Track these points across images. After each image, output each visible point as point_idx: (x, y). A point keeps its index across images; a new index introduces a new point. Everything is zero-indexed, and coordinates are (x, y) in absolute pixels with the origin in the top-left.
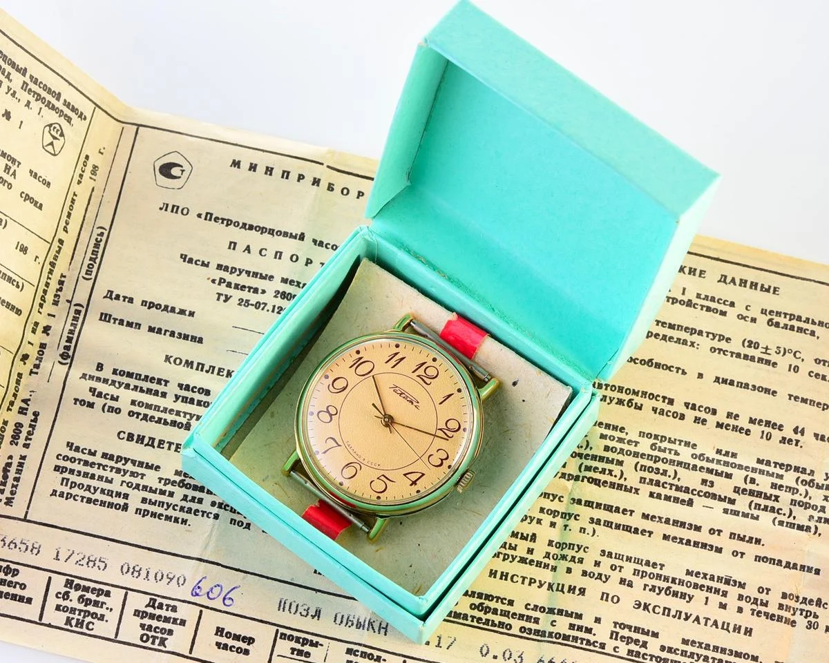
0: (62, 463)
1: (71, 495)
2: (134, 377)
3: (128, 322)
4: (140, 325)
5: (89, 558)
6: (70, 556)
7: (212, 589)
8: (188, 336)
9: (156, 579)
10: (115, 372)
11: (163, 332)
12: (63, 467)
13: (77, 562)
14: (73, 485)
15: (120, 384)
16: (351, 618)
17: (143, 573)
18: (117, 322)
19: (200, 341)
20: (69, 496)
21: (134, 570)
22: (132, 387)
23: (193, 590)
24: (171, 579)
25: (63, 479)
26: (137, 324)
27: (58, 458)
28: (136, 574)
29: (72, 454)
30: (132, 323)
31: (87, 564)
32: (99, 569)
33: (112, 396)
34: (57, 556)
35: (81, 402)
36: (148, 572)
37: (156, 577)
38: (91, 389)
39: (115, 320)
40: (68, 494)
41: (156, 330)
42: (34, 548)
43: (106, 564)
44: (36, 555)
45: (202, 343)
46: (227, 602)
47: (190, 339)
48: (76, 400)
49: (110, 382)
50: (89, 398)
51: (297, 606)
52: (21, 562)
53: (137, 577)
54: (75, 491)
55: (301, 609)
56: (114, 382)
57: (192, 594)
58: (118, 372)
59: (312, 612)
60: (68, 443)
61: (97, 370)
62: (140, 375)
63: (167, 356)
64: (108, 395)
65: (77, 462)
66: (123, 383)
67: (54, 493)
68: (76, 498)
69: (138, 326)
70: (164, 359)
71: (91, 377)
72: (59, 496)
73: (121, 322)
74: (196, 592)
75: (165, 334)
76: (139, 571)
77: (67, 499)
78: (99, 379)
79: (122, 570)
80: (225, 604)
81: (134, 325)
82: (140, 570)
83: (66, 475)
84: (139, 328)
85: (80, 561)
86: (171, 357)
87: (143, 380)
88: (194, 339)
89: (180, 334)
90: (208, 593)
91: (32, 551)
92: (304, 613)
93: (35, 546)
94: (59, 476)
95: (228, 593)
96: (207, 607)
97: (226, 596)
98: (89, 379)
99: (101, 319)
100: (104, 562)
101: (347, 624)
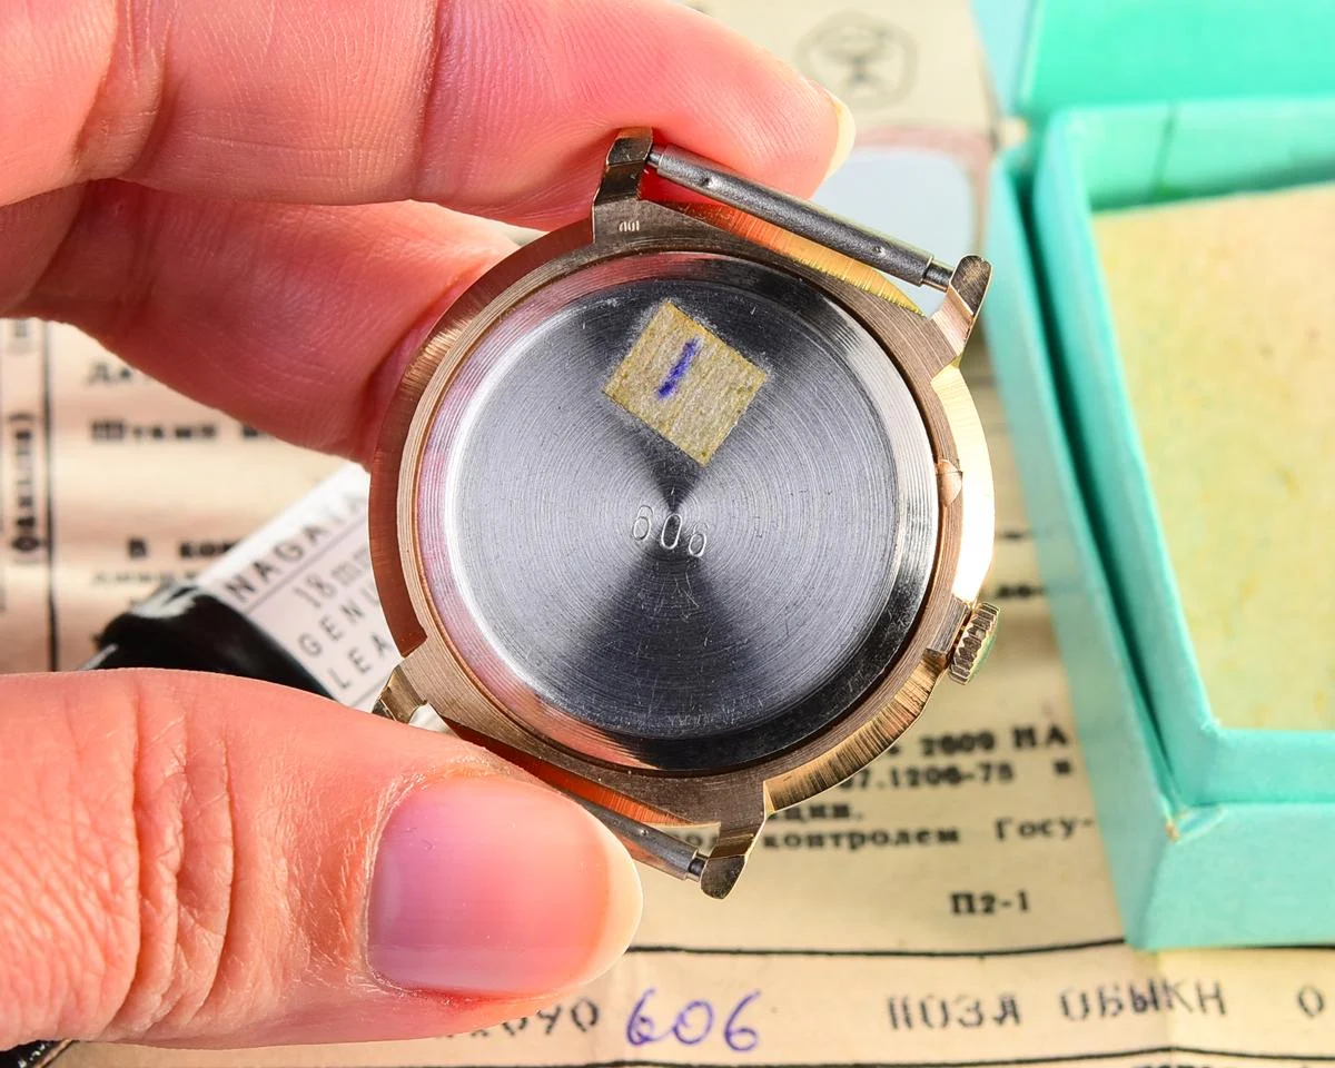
7: (682, 1016)
9: (508, 1029)
16: (1109, 993)
23: (629, 1028)
24: (553, 1019)
46: (741, 1039)
51: (944, 1007)
55: (956, 1012)
57: (632, 1041)
59: (992, 1009)
74: (639, 1034)
80: (735, 1048)
90: (675, 1029)
92: (972, 1018)
95: (734, 1016)
97: (730, 1022)
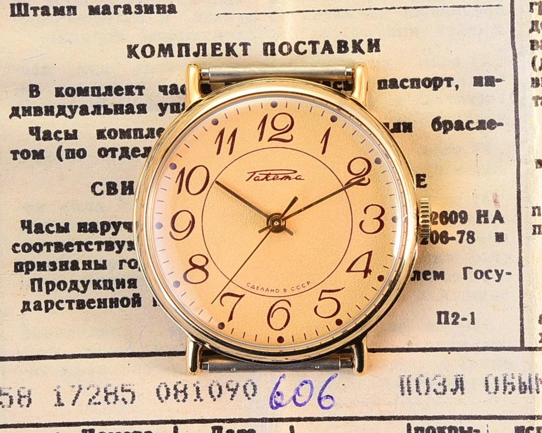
0: (23, 257)
1: (52, 302)
2: (90, 93)
3: (55, 8)
4: (74, 8)
5: (105, 391)
6: (77, 395)
7: (298, 390)
8: (152, 6)
9: (212, 396)
10: (59, 93)
11: (112, 10)
12: (27, 263)
13: (90, 400)
14: (51, 286)
15: (73, 109)
16: (509, 380)
17: (191, 392)
18: (39, 12)
19: (172, 9)
20: (49, 305)
21: (177, 391)
22: (91, 109)
23: (271, 399)
24: (234, 391)
25: (33, 281)
26: (69, 8)
27: (15, 251)
28: (181, 396)
29: (33, 238)
30: (62, 8)
31: (106, 399)
32: (126, 403)
33: (66, 132)
34: (59, 399)
35: (22, 154)
36: (198, 389)
37: (211, 393)
38: (31, 129)
39: (35, 9)
40: (46, 302)
41: (101, 10)
42: (21, 397)
43: (133, 394)
44: (28, 406)
45: (175, 12)
46: (326, 403)
47: (155, 10)
48: (14, 153)
49: (56, 110)
50: (34, 144)
51: (427, 381)
52: (9, 423)
53: (184, 401)
54: (56, 295)
55: (433, 385)
56: (62, 110)
57: (272, 407)
58: (64, 91)
59: (451, 385)
60: (23, 222)
61: (31, 96)
62: (99, 88)
63: (129, 47)
64: (60, 132)
65: (45, 248)
66: (76, 107)
67: (26, 306)
68: (61, 305)
69: (73, 10)
70: (127, 53)
71: (27, 111)
72: (35, 309)
73: (45, 11)
74: (276, 403)
75: (116, 13)
76: (184, 391)
77: (47, 310)
78: (38, 111)
79: (158, 395)
80: (323, 408)
81: (66, 10)
82: (185, 388)
83: (35, 274)
84: (75, 14)
85: (94, 397)
86: (136, 46)
87: (104, 94)
88: (161, 9)
89: (138, 7)
90: (294, 398)
91: (19, 402)
92: (440, 389)
93: (23, 395)
94: (24, 279)
95: (323, 389)
96: (299, 420)
97: (320, 394)
98: (24, 115)
99: (13, 15)
100: (129, 391)
101: (505, 390)
